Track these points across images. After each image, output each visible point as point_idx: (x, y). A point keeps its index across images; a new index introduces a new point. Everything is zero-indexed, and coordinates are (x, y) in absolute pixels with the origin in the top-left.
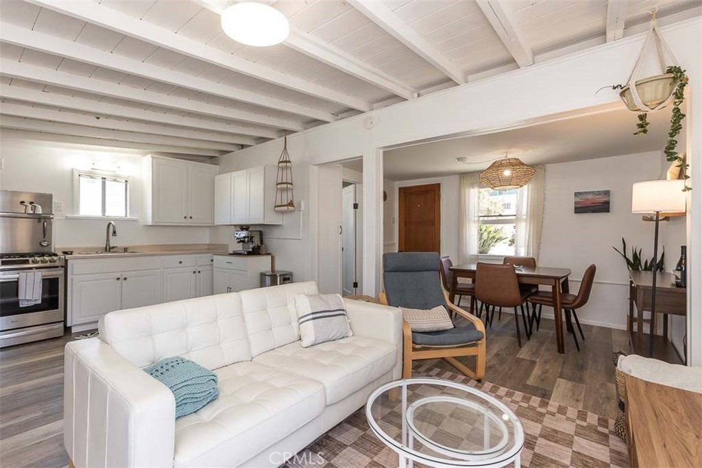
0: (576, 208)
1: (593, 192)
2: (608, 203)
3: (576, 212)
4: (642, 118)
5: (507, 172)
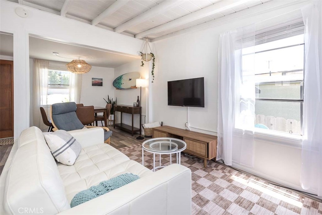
0: (92, 84)
2: (102, 83)
3: (92, 85)
4: (142, 62)
5: (79, 66)
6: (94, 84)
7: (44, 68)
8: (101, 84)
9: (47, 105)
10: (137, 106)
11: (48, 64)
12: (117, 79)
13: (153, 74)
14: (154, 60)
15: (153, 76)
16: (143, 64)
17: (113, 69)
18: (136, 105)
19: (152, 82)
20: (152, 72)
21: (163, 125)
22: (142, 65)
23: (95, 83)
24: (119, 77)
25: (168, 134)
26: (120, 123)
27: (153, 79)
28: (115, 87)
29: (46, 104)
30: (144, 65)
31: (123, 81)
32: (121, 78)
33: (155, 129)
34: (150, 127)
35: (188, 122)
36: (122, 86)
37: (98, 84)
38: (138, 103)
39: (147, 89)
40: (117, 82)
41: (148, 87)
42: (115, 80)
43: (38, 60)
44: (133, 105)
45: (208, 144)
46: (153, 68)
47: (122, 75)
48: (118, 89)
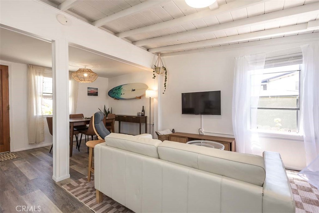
0: (88, 93)
3: (88, 95)
4: (154, 75)
5: (86, 75)
7: (40, 75)
8: (96, 94)
9: (43, 116)
10: (142, 115)
11: (43, 71)
12: (115, 89)
13: (165, 86)
14: (166, 73)
15: (165, 88)
16: (155, 76)
17: (107, 79)
18: (140, 115)
19: (163, 93)
20: (165, 84)
21: (175, 131)
22: (153, 77)
23: (91, 93)
24: (116, 87)
25: (187, 139)
27: (165, 91)
28: (113, 97)
29: (41, 115)
30: (155, 78)
31: (122, 92)
32: (120, 88)
33: (171, 135)
34: (165, 134)
35: (202, 128)
36: (122, 96)
37: (93, 93)
38: (143, 113)
39: (155, 100)
40: (114, 92)
41: (157, 98)
42: (111, 90)
43: (34, 66)
44: (137, 115)
45: (231, 144)
46: (166, 81)
47: (121, 86)
48: (116, 99)
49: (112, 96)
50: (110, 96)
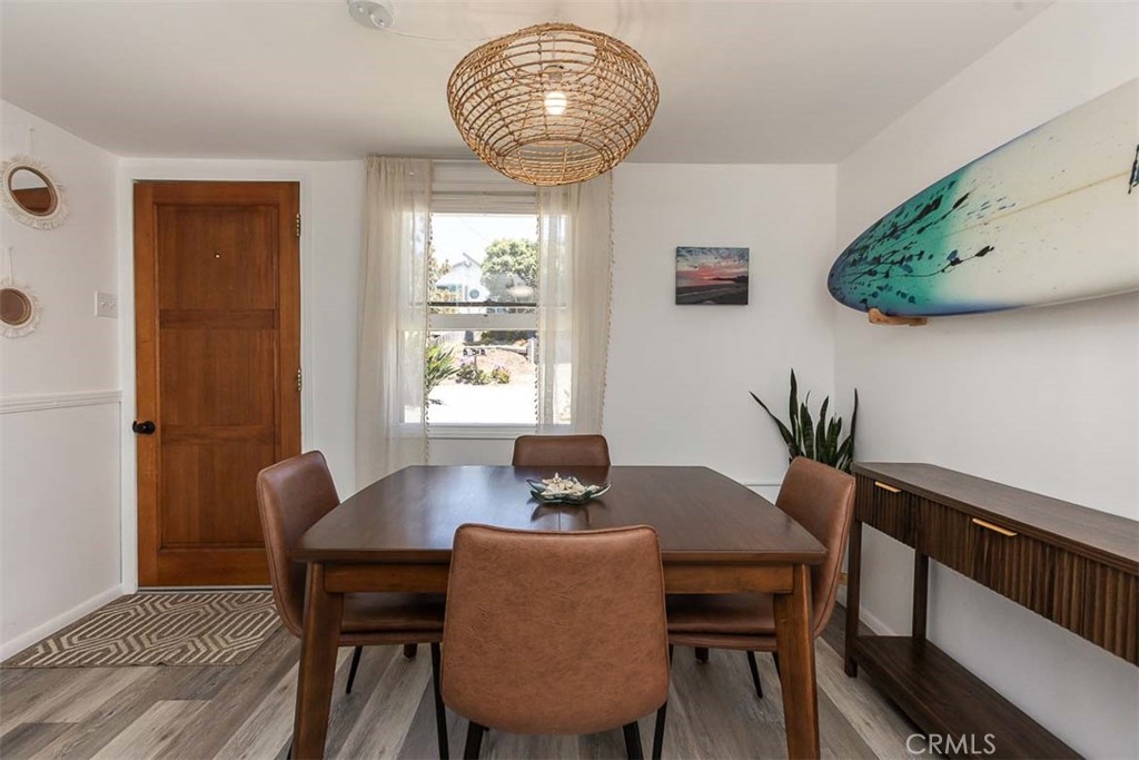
0: (679, 291)
1: (717, 249)
2: (743, 280)
3: (679, 302)
6: (691, 294)
8: (734, 292)
24: (900, 211)
26: (906, 630)
28: (863, 305)
40: (877, 260)
47: (951, 182)
48: (891, 315)
49: (857, 296)
50: (842, 301)
